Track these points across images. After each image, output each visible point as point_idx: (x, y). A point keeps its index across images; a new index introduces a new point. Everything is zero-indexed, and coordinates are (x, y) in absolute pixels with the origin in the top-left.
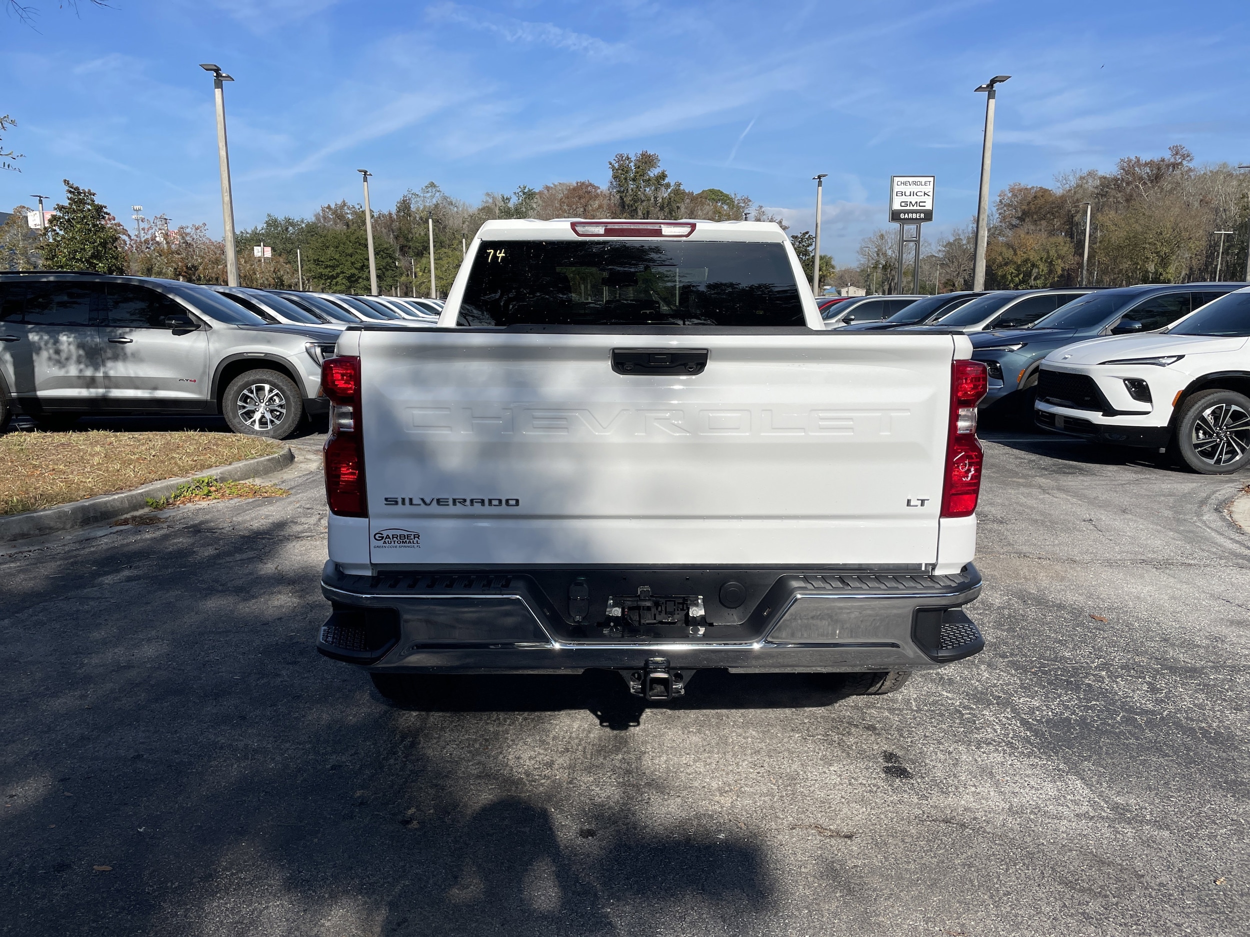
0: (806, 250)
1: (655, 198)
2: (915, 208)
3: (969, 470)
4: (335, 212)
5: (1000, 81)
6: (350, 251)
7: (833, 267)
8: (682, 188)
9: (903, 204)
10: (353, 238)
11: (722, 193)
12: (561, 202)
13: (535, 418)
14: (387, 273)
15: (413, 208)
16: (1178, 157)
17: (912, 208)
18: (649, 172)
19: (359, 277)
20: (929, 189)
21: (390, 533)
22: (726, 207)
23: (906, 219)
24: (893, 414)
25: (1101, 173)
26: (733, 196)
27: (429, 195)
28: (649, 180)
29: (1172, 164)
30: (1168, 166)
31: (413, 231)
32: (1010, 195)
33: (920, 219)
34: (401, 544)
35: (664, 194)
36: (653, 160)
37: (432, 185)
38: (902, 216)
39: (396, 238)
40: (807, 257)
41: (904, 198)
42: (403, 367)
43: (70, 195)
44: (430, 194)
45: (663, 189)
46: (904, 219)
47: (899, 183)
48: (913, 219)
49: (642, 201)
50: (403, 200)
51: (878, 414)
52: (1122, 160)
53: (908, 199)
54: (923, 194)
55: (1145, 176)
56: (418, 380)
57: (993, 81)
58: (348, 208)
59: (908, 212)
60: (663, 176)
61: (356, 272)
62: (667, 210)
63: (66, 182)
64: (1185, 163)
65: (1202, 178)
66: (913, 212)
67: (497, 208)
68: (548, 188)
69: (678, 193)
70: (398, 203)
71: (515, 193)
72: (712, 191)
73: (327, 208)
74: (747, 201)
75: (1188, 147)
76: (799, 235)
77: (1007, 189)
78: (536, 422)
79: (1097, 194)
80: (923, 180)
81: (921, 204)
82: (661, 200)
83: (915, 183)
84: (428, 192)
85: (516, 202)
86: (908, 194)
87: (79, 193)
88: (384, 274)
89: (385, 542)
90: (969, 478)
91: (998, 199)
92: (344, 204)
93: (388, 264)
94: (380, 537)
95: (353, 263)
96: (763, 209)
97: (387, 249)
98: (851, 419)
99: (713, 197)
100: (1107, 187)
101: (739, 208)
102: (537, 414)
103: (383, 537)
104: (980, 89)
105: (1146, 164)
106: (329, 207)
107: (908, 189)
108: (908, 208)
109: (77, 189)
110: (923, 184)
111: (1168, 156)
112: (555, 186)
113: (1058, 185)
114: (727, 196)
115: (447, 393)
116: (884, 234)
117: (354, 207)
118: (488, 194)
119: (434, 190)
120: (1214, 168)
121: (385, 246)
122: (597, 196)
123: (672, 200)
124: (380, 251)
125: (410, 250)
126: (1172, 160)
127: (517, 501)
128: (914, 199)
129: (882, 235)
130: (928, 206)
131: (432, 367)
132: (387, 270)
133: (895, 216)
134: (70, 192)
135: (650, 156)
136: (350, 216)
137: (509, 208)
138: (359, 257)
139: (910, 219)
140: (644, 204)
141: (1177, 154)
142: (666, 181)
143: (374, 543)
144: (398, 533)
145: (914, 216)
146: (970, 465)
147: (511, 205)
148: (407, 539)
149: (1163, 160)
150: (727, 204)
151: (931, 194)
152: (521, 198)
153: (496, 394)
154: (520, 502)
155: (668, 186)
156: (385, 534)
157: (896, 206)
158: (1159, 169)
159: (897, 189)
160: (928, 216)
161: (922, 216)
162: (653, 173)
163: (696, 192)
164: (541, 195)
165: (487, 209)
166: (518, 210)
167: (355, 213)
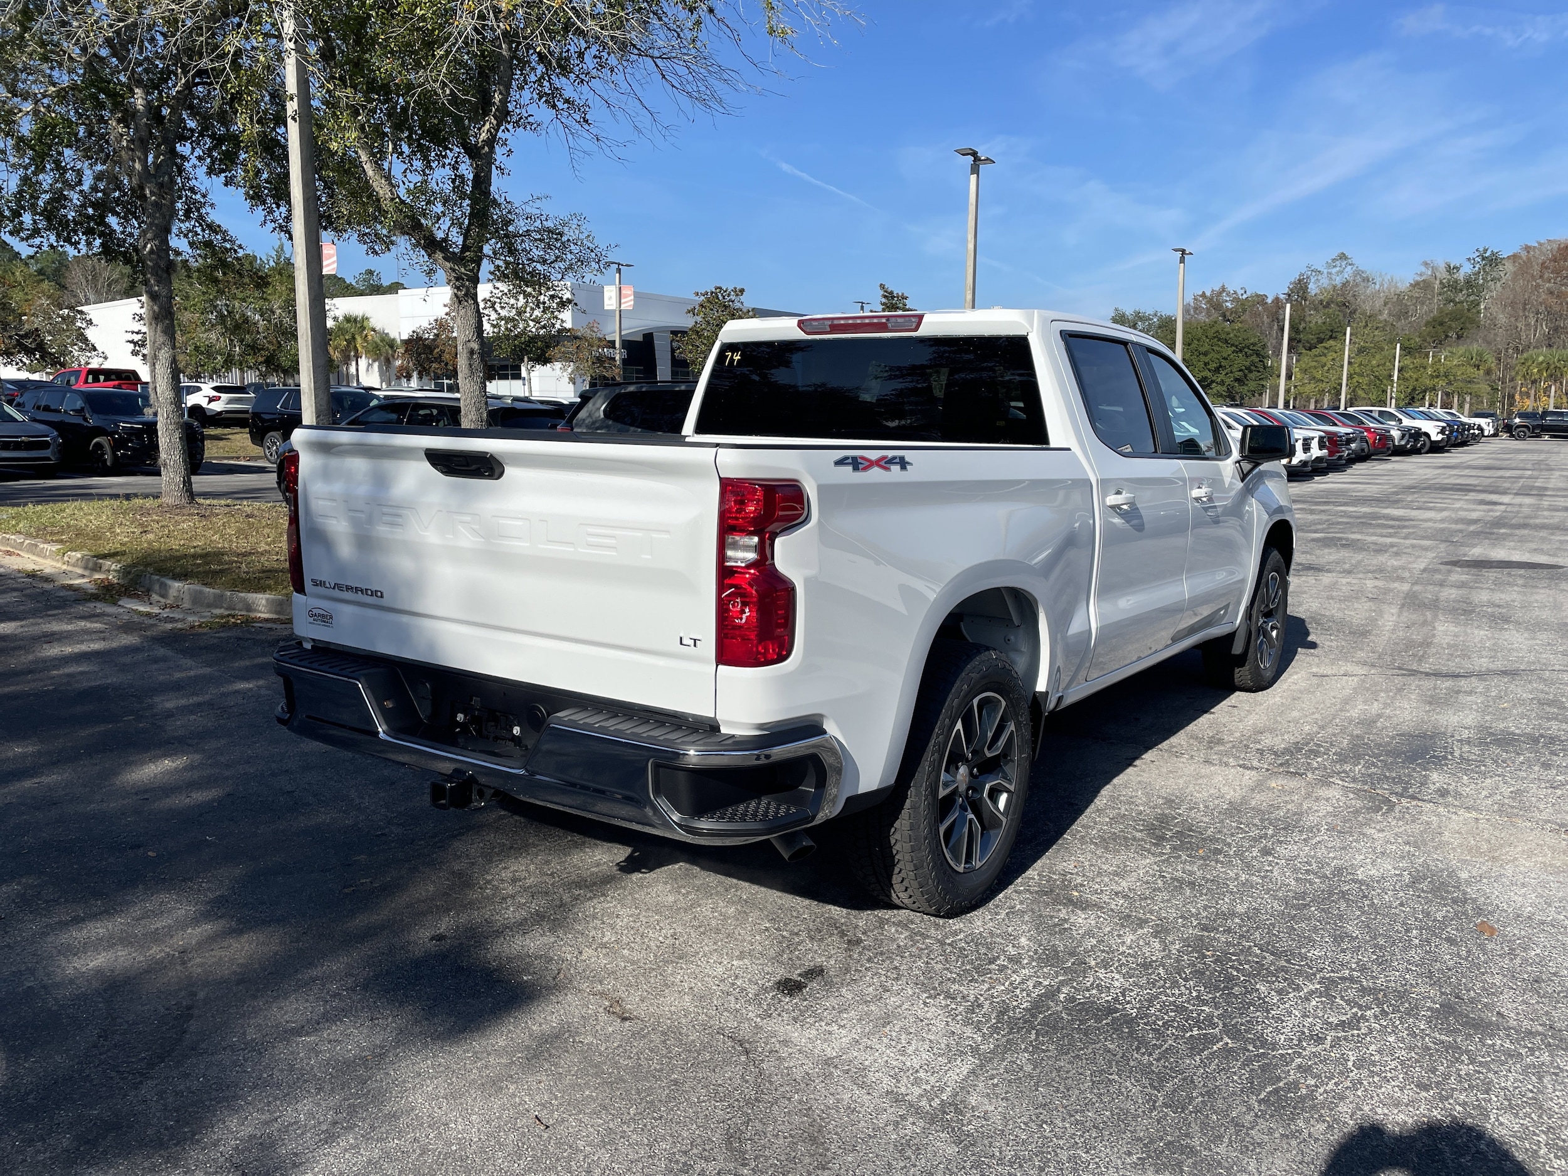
3: (743, 612)
4: (1210, 301)
6: (1206, 347)
10: (1211, 333)
12: (1544, 266)
13: (384, 514)
14: (1251, 376)
15: (1313, 289)
19: (1213, 382)
24: (655, 535)
27: (1334, 271)
31: (1308, 319)
34: (323, 623)
37: (1343, 257)
43: (884, 300)
44: (1338, 269)
50: (1299, 280)
51: (639, 534)
58: (1228, 294)
61: (1209, 374)
63: (882, 286)
67: (1438, 282)
68: (1527, 248)
70: (1291, 283)
71: (1469, 259)
73: (1201, 296)
78: (385, 518)
84: (1335, 266)
85: (1469, 272)
87: (893, 297)
88: (1246, 376)
89: (314, 620)
90: (744, 621)
92: (1223, 289)
93: (1253, 364)
94: (312, 615)
95: (1206, 364)
97: (1254, 344)
98: (614, 537)
102: (385, 510)
106: (1203, 295)
109: (891, 293)
112: (1540, 244)
117: (1235, 293)
118: (1426, 264)
119: (1344, 263)
121: (1252, 341)
124: (1244, 348)
125: (1300, 345)
127: (382, 593)
132: (1251, 371)
134: (885, 297)
136: (1229, 304)
137: (1456, 281)
138: (1216, 356)
144: (321, 612)
146: (744, 604)
147: (1461, 276)
148: (325, 618)
152: (1478, 266)
156: (314, 612)
164: (1514, 258)
165: (1423, 286)
166: (1469, 283)
167: (1236, 300)
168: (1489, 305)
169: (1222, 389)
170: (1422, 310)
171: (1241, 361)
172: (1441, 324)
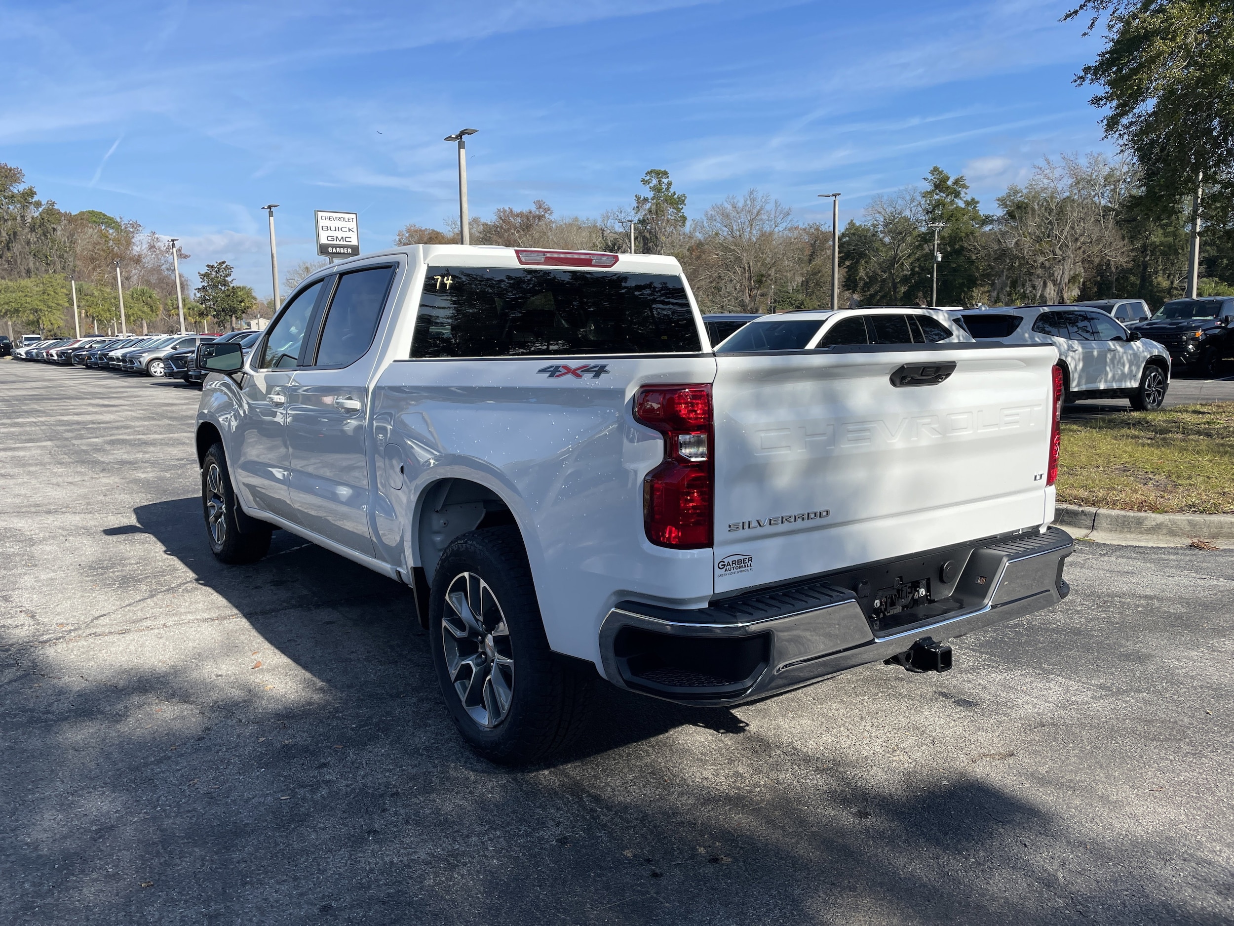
0: (225, 281)
1: (23, 217)
2: (341, 243)
5: (469, 134)
7: (255, 299)
8: (56, 207)
9: (329, 239)
11: (104, 215)
13: (849, 431)
16: (541, 210)
17: (338, 242)
18: (12, 188)
20: (353, 225)
21: (730, 560)
22: (111, 231)
23: (334, 253)
24: (1035, 408)
25: (483, 220)
26: (119, 220)
28: (13, 196)
29: (537, 215)
30: (534, 217)
32: (407, 235)
33: (348, 254)
34: (739, 570)
35: (34, 213)
36: (15, 175)
38: (330, 250)
40: (227, 288)
41: (329, 233)
42: (747, 392)
45: (32, 207)
46: (333, 253)
47: (323, 218)
48: (340, 253)
49: (6, 221)
51: (1029, 409)
52: (499, 210)
53: (335, 234)
54: (347, 230)
55: (518, 225)
56: (760, 404)
57: (462, 133)
59: (336, 246)
60: (31, 193)
62: (40, 231)
64: (547, 215)
65: (561, 229)
66: (340, 246)
69: (51, 212)
72: (91, 213)
74: (136, 226)
75: (548, 203)
76: (216, 265)
77: (404, 229)
78: (850, 436)
79: (482, 238)
80: (346, 216)
81: (347, 239)
82: (30, 220)
83: (339, 219)
86: (333, 229)
89: (726, 570)
91: (397, 238)
94: (723, 565)
96: (156, 236)
98: (1018, 414)
99: (94, 219)
100: (489, 232)
101: (127, 232)
102: (850, 427)
103: (724, 565)
104: (449, 138)
105: (518, 215)
107: (333, 224)
108: (335, 242)
110: (347, 220)
111: (534, 208)
113: (449, 228)
114: (111, 219)
115: (783, 414)
116: (309, 266)
120: (568, 221)
123: (46, 220)
126: (537, 213)
127: (827, 512)
128: (340, 234)
129: (307, 268)
130: (354, 242)
131: (769, 390)
133: (323, 250)
135: (10, 170)
139: (338, 253)
140: (10, 223)
141: (540, 207)
142: (36, 198)
143: (718, 572)
144: (736, 558)
145: (342, 251)
148: (742, 563)
149: (530, 212)
150: (113, 228)
151: (355, 230)
153: (818, 412)
154: (831, 513)
155: (38, 204)
156: (726, 561)
157: (324, 240)
158: (528, 219)
159: (321, 223)
160: (355, 251)
161: (350, 251)
162: (18, 188)
163: (74, 213)
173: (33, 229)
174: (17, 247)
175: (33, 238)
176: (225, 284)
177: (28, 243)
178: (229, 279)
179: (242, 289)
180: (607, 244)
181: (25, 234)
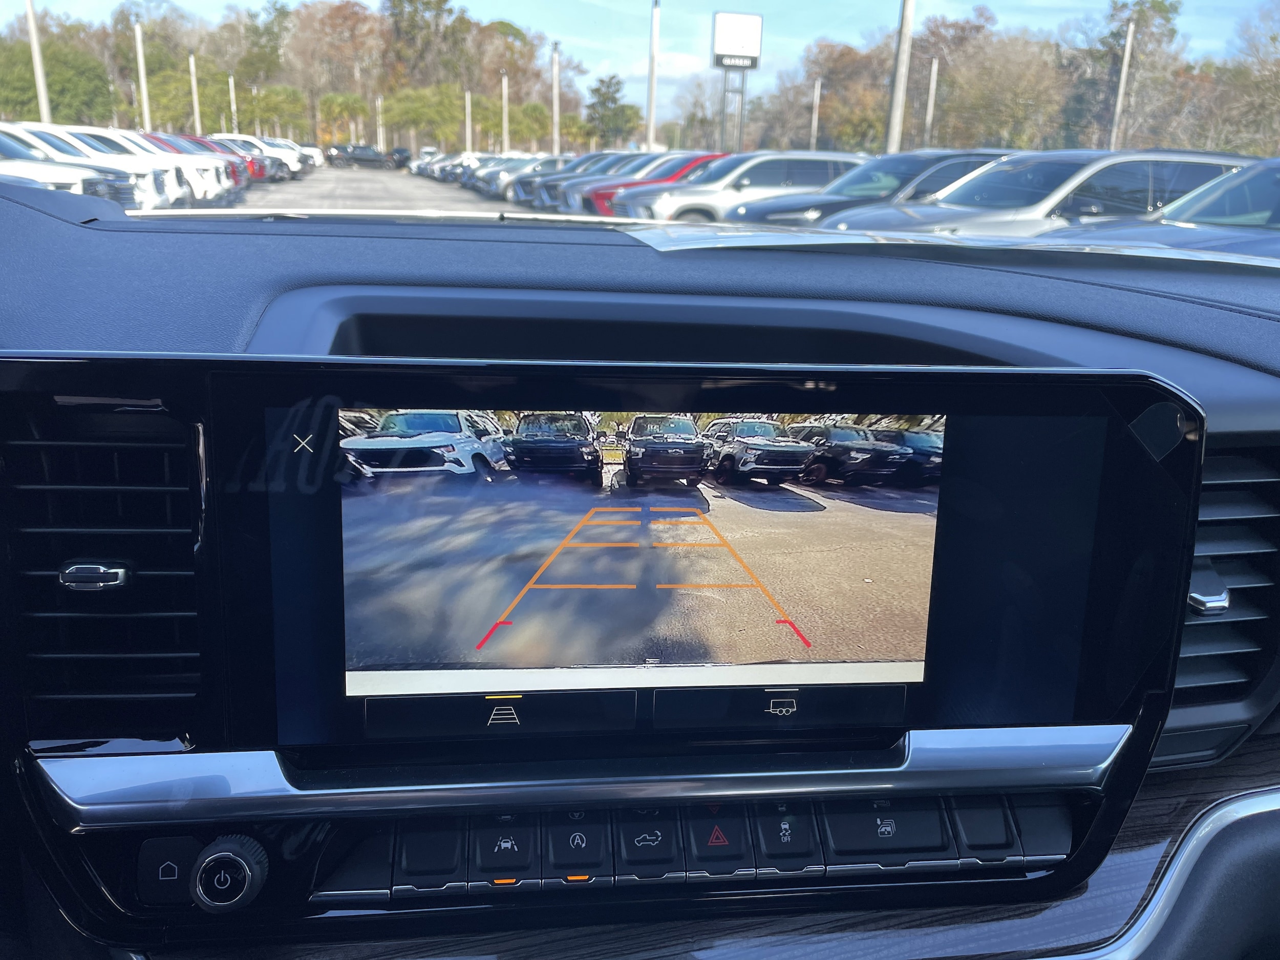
0: (614, 97)
1: (436, 25)
8: (467, 15)
12: (322, 22)
16: (981, 19)
17: (736, 53)
22: (517, 43)
23: (730, 65)
29: (976, 26)
30: (972, 28)
32: (816, 51)
33: (745, 67)
35: (447, 21)
38: (725, 61)
39: (114, 57)
40: (615, 105)
45: (445, 15)
46: (728, 65)
48: (737, 66)
49: (422, 29)
55: (950, 38)
59: (732, 57)
62: (451, 41)
64: (987, 26)
65: (1003, 43)
66: (737, 57)
67: (242, 26)
69: (463, 23)
70: (114, 13)
71: (264, 9)
72: (503, 23)
74: (541, 39)
76: (607, 79)
77: (813, 42)
82: (442, 29)
85: (266, 20)
88: (94, 101)
91: (805, 54)
93: (96, 88)
99: (503, 30)
101: (532, 46)
105: (951, 25)
111: (972, 17)
114: (518, 30)
118: (230, 9)
120: (1014, 33)
121: (92, 65)
122: (365, 19)
123: (457, 28)
126: (976, 22)
130: (755, 52)
132: (96, 96)
133: (718, 61)
136: (54, 29)
137: (257, 27)
139: (734, 66)
140: (425, 31)
141: (980, 15)
142: (449, 6)
145: (739, 63)
147: (260, 23)
149: (967, 22)
150: (519, 40)
152: (272, 16)
155: (450, 11)
158: (963, 31)
160: (754, 62)
161: (748, 62)
163: (485, 21)
164: (297, 13)
165: (229, 28)
166: (268, 30)
167: (61, 25)
168: (286, 51)
169: (72, 112)
170: (231, 50)
171: (84, 85)
172: (252, 64)
173: (445, 38)
174: (430, 57)
175: (444, 47)
176: (614, 100)
177: (440, 52)
178: (618, 95)
179: (631, 107)
180: (1061, 62)
181: (437, 42)
